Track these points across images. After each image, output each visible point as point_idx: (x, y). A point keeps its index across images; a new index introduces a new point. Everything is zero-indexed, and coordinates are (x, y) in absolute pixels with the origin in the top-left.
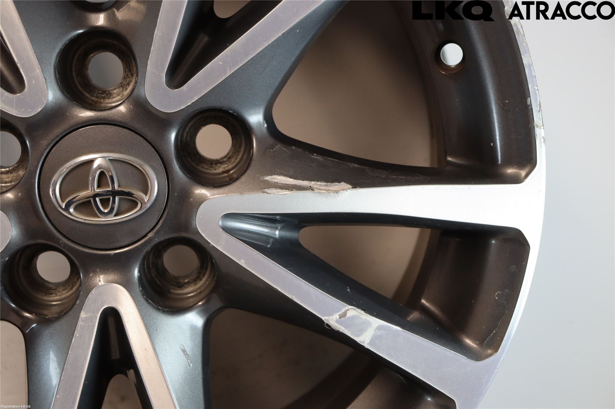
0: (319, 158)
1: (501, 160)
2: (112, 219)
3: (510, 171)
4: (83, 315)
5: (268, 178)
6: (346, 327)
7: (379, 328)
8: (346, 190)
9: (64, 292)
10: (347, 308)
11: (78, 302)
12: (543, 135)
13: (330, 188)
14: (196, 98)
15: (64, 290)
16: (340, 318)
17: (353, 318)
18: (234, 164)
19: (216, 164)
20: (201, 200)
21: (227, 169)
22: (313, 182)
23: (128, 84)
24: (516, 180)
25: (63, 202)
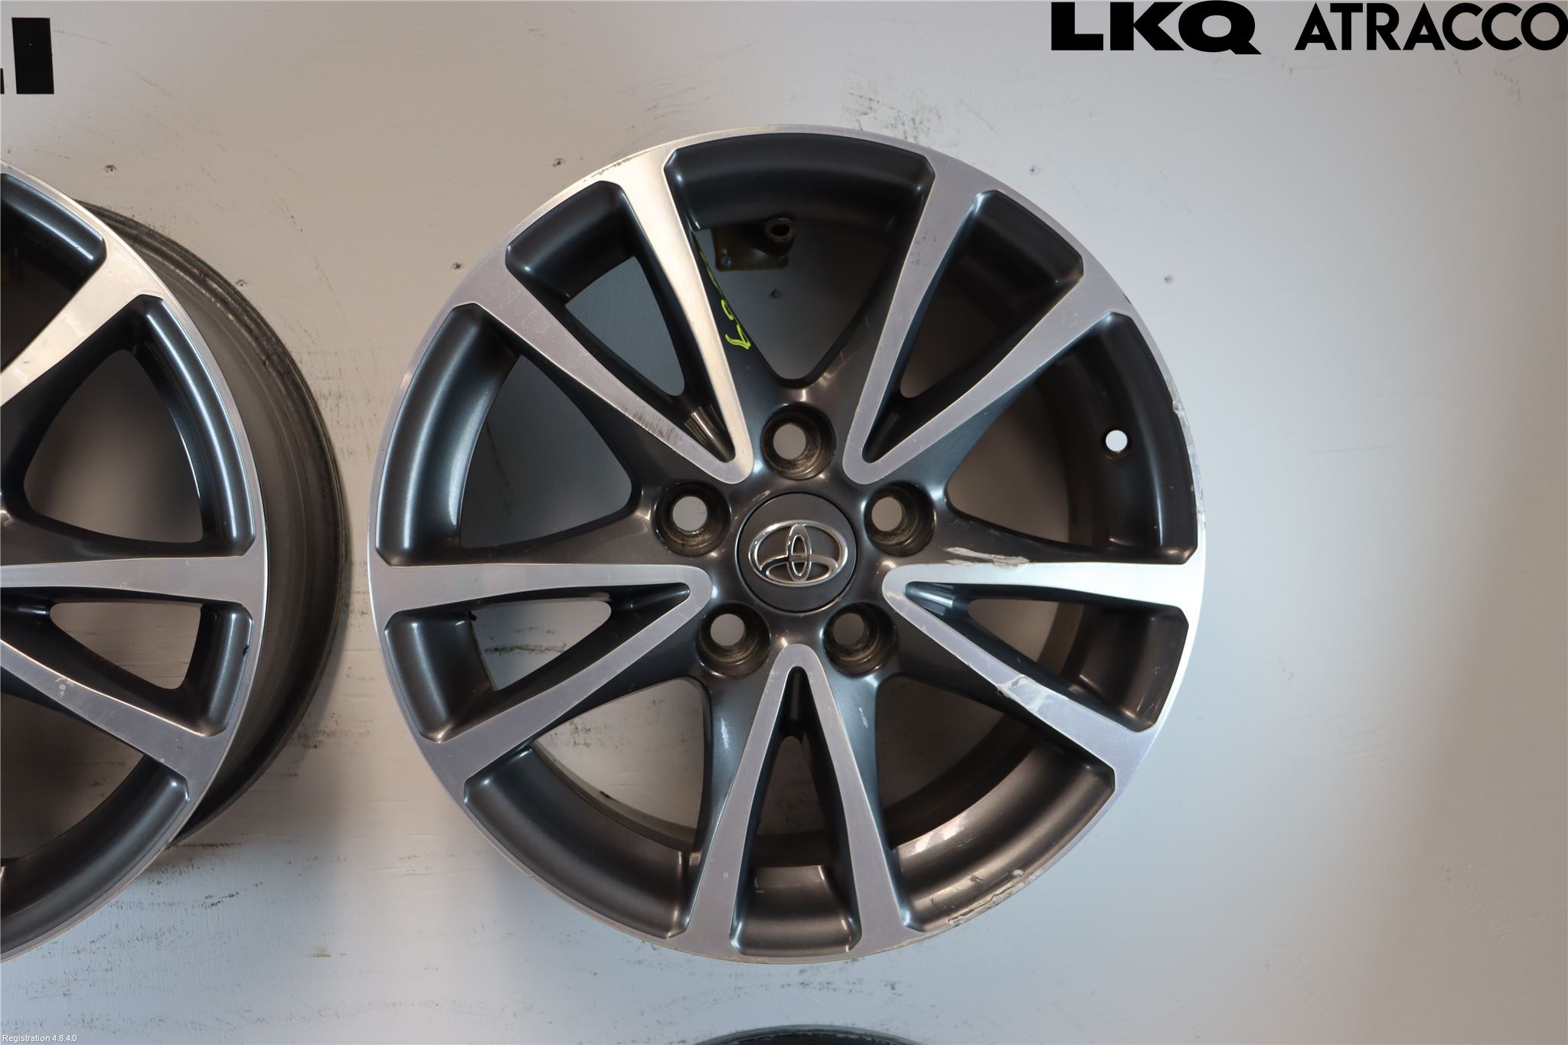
0: (996, 533)
1: (1163, 541)
2: (803, 583)
3: (1172, 552)
4: (772, 672)
5: (950, 550)
6: (1017, 695)
7: (1049, 697)
8: (1024, 563)
9: (739, 655)
10: (1019, 677)
11: (767, 661)
12: (1204, 520)
13: (1009, 562)
14: (889, 472)
15: (739, 652)
16: (1013, 686)
17: (1023, 686)
18: (907, 536)
19: (890, 536)
20: (887, 571)
21: (900, 541)
22: (993, 556)
23: (812, 456)
24: (1179, 561)
25: (760, 564)
